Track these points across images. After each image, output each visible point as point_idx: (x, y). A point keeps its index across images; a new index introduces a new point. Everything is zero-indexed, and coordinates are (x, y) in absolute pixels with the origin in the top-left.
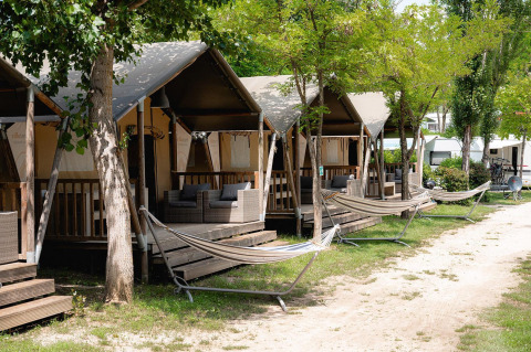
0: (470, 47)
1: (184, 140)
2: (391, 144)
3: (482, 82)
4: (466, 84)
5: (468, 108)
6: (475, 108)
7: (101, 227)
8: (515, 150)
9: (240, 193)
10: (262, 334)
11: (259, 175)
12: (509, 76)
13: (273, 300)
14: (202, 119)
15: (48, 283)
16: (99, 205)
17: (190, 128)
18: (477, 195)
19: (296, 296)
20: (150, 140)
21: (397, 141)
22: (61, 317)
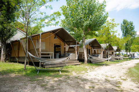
0: (127, 40)
1: (93, 50)
2: (117, 53)
3: (129, 45)
4: (127, 45)
5: (127, 48)
6: (128, 48)
7: (84, 57)
8: (134, 54)
9: (99, 55)
10: (102, 67)
11: (101, 53)
12: (132, 44)
13: (103, 65)
14: (95, 48)
15: (78, 61)
16: (84, 55)
17: (94, 49)
18: (129, 58)
19: (106, 65)
20: (89, 50)
21: (118, 52)
22: (79, 64)
